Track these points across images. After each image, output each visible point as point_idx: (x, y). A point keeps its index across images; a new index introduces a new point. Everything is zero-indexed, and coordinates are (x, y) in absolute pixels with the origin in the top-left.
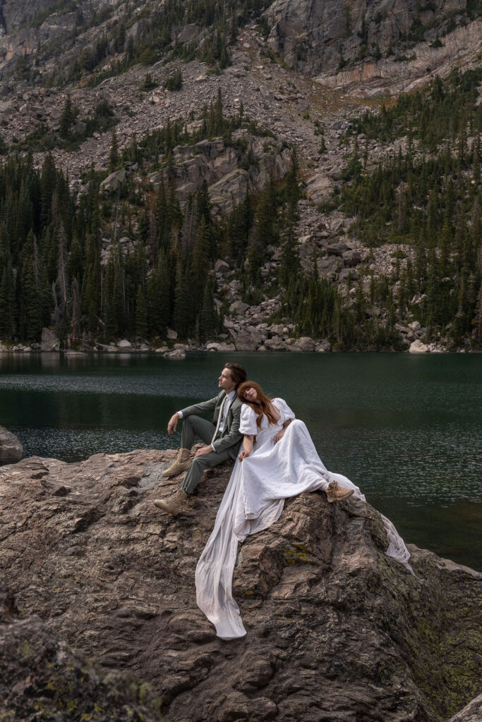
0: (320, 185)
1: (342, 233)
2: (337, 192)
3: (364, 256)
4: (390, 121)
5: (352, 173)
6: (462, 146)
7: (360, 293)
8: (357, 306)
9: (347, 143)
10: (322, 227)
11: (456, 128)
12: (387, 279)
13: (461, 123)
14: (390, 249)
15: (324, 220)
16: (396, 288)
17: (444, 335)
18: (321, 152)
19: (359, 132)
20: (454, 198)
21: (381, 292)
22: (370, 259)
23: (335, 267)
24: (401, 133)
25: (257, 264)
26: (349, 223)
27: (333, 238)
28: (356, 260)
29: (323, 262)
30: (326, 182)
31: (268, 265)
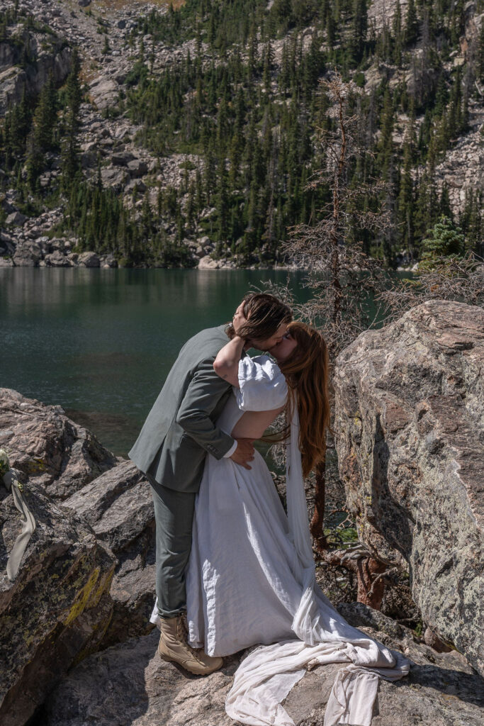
0: (103, 89)
1: (128, 141)
2: (122, 96)
3: (151, 166)
4: (178, 22)
5: (138, 77)
6: (253, 52)
7: (147, 207)
8: (144, 220)
9: (133, 43)
10: (106, 134)
11: (247, 33)
12: (176, 192)
13: (251, 28)
14: (179, 159)
15: (108, 126)
16: (184, 201)
17: (234, 252)
18: (105, 53)
19: (146, 33)
20: (244, 108)
21: (170, 204)
22: (159, 169)
23: (120, 177)
24: (190, 35)
25: (36, 172)
26: (135, 130)
27: (118, 146)
28: (143, 170)
29: (107, 171)
30: (110, 85)
31: (48, 174)
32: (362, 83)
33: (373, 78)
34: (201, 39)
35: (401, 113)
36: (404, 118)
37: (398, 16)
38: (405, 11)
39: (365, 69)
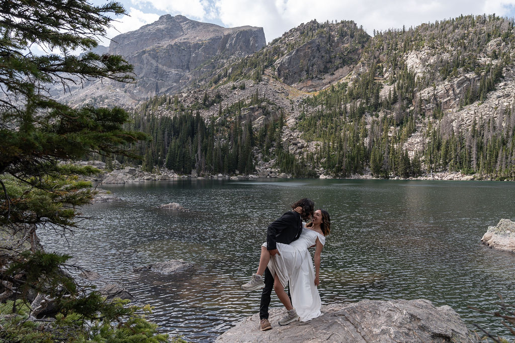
0: (291, 121)
1: (298, 137)
2: (297, 123)
3: (305, 145)
4: (316, 99)
5: (302, 117)
6: (340, 108)
7: (303, 158)
8: (302, 162)
9: (301, 107)
10: (291, 135)
11: (338, 102)
12: (313, 153)
14: (315, 143)
15: (292, 133)
16: (315, 157)
17: (332, 173)
18: (292, 110)
19: (305, 103)
20: (337, 126)
21: (311, 157)
22: (308, 146)
23: (295, 149)
24: (319, 104)
25: (268, 148)
26: (301, 134)
27: (295, 139)
28: (302, 147)
29: (291, 147)
30: (293, 120)
31: (272, 148)
32: (378, 116)
33: (381, 115)
34: (322, 104)
35: (391, 126)
36: (392, 127)
37: (390, 94)
38: (392, 92)
39: (379, 112)
